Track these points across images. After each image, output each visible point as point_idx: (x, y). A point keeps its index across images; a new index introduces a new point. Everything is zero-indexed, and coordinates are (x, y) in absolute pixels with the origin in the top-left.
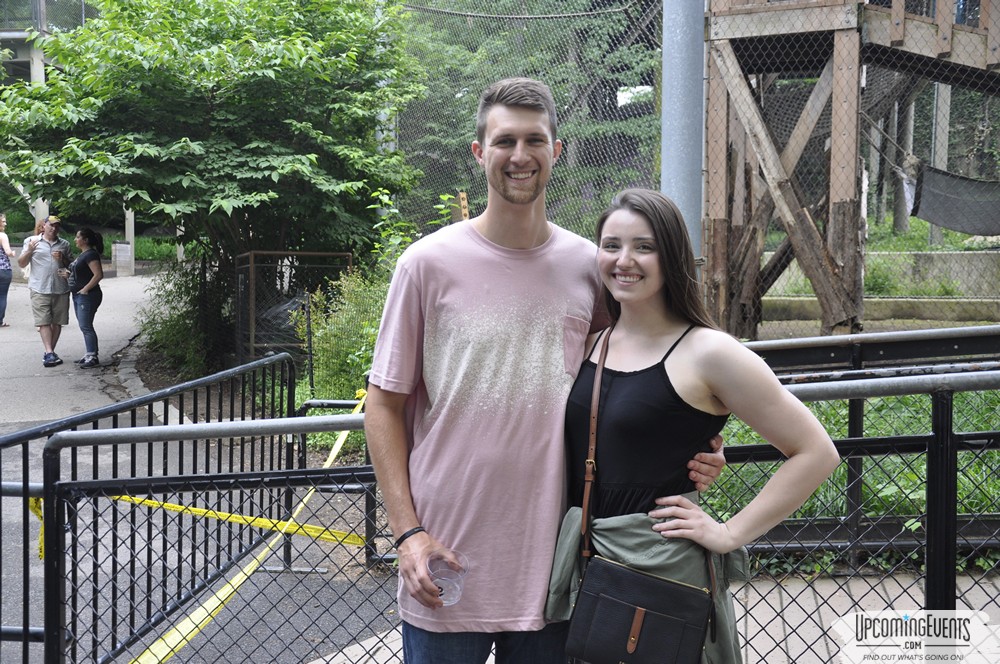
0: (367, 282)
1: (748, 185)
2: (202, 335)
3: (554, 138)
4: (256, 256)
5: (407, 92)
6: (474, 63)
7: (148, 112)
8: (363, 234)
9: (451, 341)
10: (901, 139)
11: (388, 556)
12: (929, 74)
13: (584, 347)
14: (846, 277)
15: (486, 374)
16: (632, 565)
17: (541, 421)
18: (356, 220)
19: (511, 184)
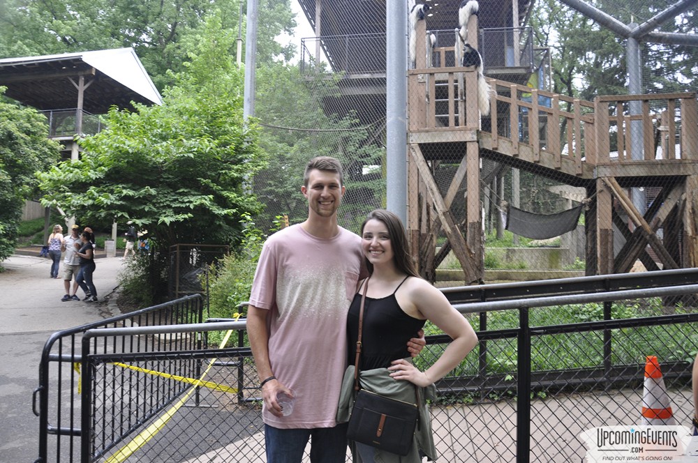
0: (237, 260)
1: (428, 213)
2: (151, 287)
3: (342, 185)
4: (180, 246)
5: (259, 165)
6: (292, 152)
7: (129, 174)
8: (235, 236)
9: (290, 283)
10: (499, 193)
11: (249, 399)
12: (510, 163)
13: (355, 288)
14: (476, 259)
15: (308, 299)
16: (379, 394)
17: (335, 324)
18: (231, 229)
19: (321, 207)
